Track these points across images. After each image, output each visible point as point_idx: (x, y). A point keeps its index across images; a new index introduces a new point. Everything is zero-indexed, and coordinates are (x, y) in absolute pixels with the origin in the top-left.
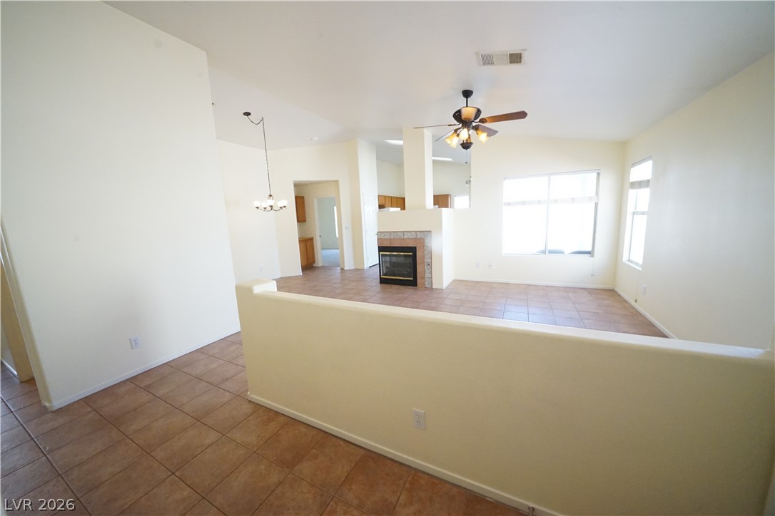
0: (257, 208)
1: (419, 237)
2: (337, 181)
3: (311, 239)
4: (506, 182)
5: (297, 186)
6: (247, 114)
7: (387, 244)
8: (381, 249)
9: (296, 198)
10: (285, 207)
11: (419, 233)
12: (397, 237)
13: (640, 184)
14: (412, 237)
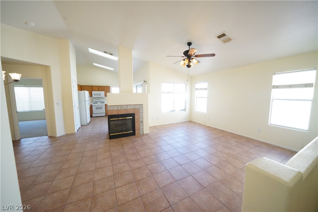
1: (136, 108)
2: (49, 66)
4: (163, 84)
7: (115, 113)
11: (136, 106)
12: (122, 108)
13: (201, 89)
14: (132, 108)
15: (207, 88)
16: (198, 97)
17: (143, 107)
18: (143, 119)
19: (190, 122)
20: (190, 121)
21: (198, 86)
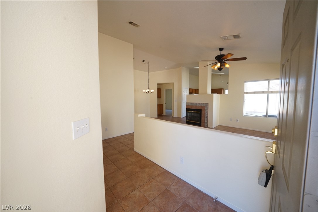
0: (144, 92)
1: (203, 105)
2: (173, 83)
3: (162, 105)
4: (246, 83)
5: (158, 84)
6: (144, 61)
7: (189, 108)
8: (187, 109)
9: (158, 89)
10: (153, 92)
12: (194, 105)
14: (200, 105)
17: (208, 105)
18: (208, 115)
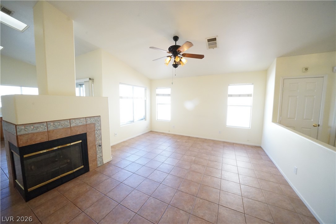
1: (88, 123)
11: (89, 119)
12: (60, 127)
13: (163, 95)
14: (82, 124)
15: (170, 94)
16: (160, 104)
17: (100, 120)
18: (101, 140)
19: (151, 133)
20: (151, 131)
21: (159, 91)
